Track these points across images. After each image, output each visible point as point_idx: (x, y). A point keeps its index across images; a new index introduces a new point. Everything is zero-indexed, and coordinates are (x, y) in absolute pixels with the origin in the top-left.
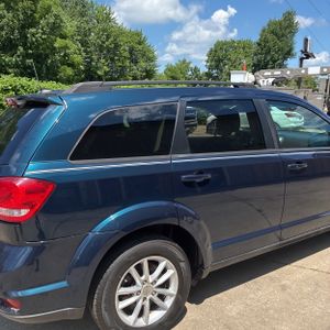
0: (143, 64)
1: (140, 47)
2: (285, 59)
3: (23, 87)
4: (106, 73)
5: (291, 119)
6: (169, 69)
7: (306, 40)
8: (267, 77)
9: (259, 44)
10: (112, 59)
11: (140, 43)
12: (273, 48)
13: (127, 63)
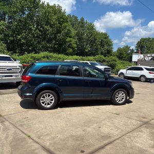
0: (106, 47)
1: (106, 40)
4: (89, 51)
5: (151, 74)
10: (92, 45)
11: (105, 38)
13: (99, 47)
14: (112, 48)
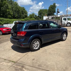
0: (25, 14)
1: (24, 11)
2: (54, 13)
3: (2, 20)
4: (17, 16)
6: (30, 15)
7: (58, 9)
8: (50, 17)
9: (49, 10)
10: (18, 13)
12: (51, 11)
13: (21, 14)
14: (27, 15)
